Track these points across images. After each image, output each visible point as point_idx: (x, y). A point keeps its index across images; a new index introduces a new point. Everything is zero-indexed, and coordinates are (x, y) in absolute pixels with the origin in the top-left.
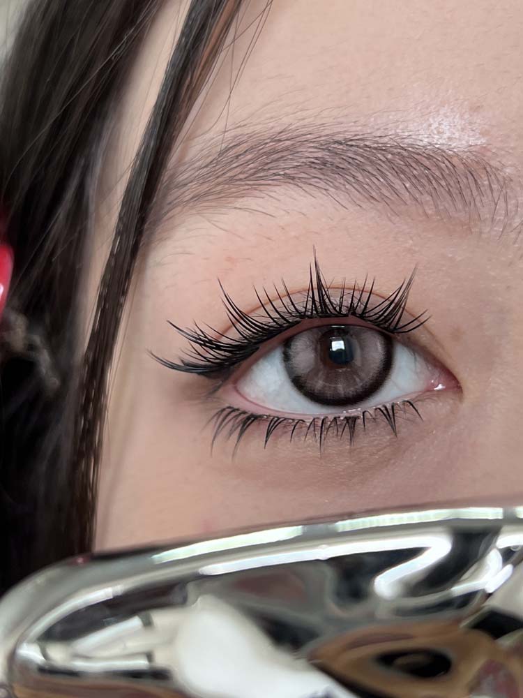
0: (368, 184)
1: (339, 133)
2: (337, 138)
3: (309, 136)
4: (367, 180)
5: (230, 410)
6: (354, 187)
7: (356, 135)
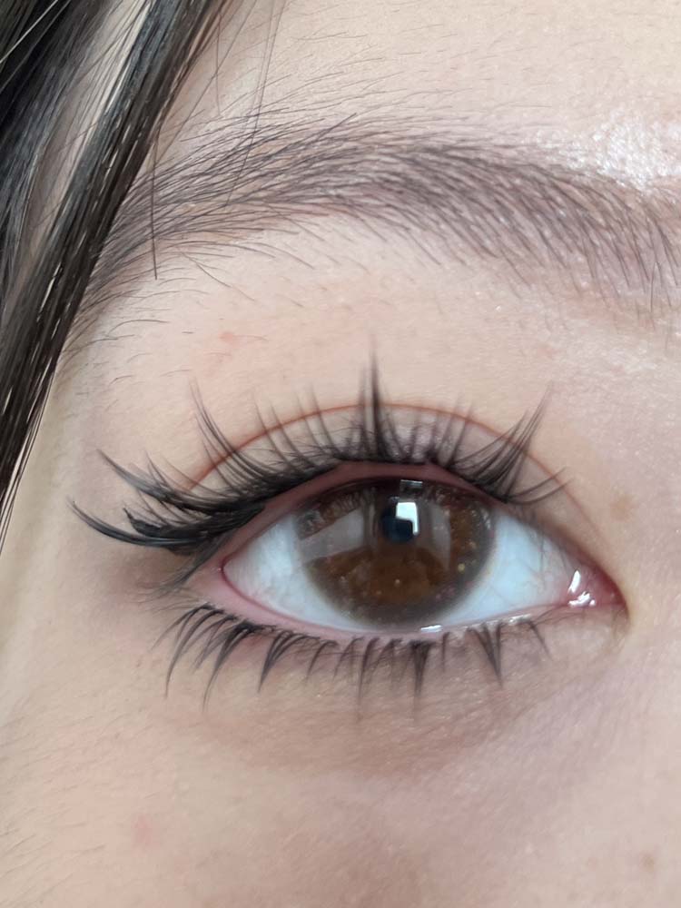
0: (479, 226)
1: (434, 134)
2: (432, 143)
3: (383, 136)
4: (478, 218)
5: (207, 612)
6: (454, 229)
7: (463, 140)
